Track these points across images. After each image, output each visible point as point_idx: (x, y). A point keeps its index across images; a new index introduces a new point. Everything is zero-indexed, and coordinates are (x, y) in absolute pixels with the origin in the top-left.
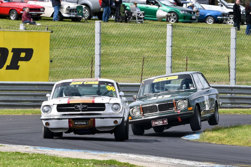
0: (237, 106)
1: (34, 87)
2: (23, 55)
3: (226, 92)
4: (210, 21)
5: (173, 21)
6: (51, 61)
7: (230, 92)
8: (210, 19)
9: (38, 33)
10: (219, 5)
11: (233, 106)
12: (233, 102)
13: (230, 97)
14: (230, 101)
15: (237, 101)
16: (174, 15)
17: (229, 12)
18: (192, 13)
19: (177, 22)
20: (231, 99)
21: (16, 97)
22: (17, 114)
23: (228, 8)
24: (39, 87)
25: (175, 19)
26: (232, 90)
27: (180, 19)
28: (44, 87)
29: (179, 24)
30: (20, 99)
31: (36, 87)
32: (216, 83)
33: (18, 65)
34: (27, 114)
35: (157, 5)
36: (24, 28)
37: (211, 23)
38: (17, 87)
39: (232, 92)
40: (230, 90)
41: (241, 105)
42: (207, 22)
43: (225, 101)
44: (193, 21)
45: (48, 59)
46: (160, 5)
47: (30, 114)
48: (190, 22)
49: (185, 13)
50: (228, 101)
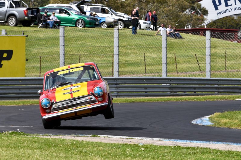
0: (175, 94)
1: (18, 81)
2: (5, 55)
3: (167, 82)
4: (104, 26)
5: (81, 26)
6: (27, 60)
7: (169, 82)
8: (104, 25)
9: (17, 37)
10: (110, 13)
11: (172, 94)
12: (171, 91)
13: (169, 86)
14: (170, 90)
15: (174, 90)
16: (82, 22)
17: (118, 19)
18: (96, 20)
19: (84, 27)
20: (170, 89)
21: (5, 90)
22: (18, 105)
23: (117, 16)
24: (23, 81)
25: (82, 25)
26: (170, 81)
27: (87, 24)
28: (26, 81)
29: (86, 28)
30: (8, 92)
31: (20, 81)
32: (134, 75)
33: (2, 63)
34: (26, 104)
35: (68, 14)
36: (6, 33)
37: (105, 28)
38: (5, 82)
39: (171, 82)
40: (169, 81)
41: (178, 93)
42: (102, 27)
43: (166, 90)
44: (97, 26)
45: (25, 59)
46: (70, 14)
47: (29, 105)
48: (94, 27)
49: (90, 20)
50: (167, 90)
